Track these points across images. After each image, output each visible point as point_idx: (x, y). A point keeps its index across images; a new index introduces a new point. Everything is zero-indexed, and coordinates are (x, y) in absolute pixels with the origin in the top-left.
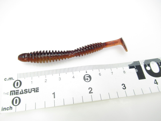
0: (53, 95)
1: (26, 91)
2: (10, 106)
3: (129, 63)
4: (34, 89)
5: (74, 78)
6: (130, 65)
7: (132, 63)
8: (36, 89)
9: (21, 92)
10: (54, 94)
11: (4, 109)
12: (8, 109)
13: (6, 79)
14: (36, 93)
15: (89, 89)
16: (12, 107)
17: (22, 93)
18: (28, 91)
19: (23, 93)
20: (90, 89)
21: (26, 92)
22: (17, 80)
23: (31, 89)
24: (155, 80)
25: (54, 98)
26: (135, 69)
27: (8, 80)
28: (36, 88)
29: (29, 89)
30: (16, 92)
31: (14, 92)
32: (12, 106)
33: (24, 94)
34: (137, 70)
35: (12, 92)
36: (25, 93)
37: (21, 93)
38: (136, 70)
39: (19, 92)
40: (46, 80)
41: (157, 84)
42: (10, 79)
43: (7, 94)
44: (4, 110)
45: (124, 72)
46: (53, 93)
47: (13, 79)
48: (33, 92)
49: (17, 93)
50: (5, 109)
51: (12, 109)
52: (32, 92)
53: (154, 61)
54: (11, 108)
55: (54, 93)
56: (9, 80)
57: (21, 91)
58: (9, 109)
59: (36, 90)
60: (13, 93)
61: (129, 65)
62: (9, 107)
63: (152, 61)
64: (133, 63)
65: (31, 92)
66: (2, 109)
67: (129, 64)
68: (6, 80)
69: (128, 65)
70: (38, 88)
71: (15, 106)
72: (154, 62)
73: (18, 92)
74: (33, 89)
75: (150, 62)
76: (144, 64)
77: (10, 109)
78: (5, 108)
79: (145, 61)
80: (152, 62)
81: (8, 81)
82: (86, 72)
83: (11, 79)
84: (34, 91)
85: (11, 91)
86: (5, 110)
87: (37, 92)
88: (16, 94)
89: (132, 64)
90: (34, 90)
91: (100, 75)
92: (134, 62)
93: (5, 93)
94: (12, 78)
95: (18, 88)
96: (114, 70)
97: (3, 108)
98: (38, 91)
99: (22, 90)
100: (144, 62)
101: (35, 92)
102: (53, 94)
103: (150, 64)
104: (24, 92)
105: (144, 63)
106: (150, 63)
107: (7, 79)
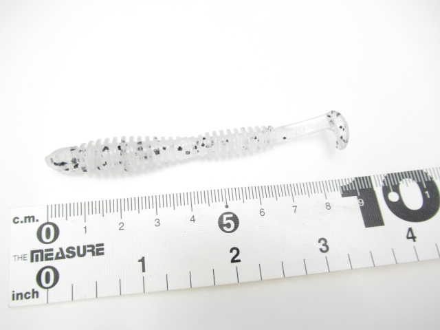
0: (141, 263)
1: (72, 252)
2: (33, 290)
3: (344, 181)
4: (92, 246)
5: (194, 220)
6: (345, 186)
7: (351, 182)
8: (96, 248)
9: (58, 254)
10: (142, 260)
11: (17, 296)
12: (29, 297)
13: (16, 220)
14: (96, 257)
15: (231, 251)
16: (37, 292)
17: (60, 255)
18: (76, 251)
19: (63, 257)
20: (235, 252)
21: (71, 255)
22: (48, 223)
23: (84, 247)
24: (410, 230)
25: (144, 271)
26: (359, 198)
27: (22, 222)
28: (98, 245)
29: (78, 248)
30: (45, 253)
31: (39, 254)
32: (37, 288)
33: (67, 259)
34: (363, 202)
35: (35, 254)
36: (68, 257)
37: (57, 258)
38: (361, 201)
39: (55, 253)
40: (122, 225)
41: (414, 241)
42: (27, 219)
43: (23, 258)
44: (17, 299)
45: (328, 206)
46: (141, 258)
47: (36, 219)
48: (89, 254)
49: (49, 257)
50: (20, 296)
51: (37, 297)
52: (87, 253)
53: (410, 177)
54: (35, 294)
55: (143, 258)
56: (25, 222)
57: (59, 251)
58: (31, 295)
59: (98, 250)
60: (37, 256)
61: (342, 187)
62: (31, 292)
63: (406, 177)
64: (354, 181)
65: (84, 255)
66: (13, 295)
67: (342, 185)
68: (18, 222)
69: (338, 186)
70: (102, 245)
71: (46, 290)
72: (411, 180)
73: (52, 254)
74: (88, 246)
75: (400, 180)
76: (382, 184)
77: (33, 297)
78: (21, 294)
79: (386, 177)
80: (404, 180)
81: (24, 224)
82: (227, 207)
83: (32, 219)
84: (91, 253)
85: (33, 252)
86: (22, 298)
87: (98, 254)
88: (47, 259)
89: (351, 184)
90: (90, 248)
91: (262, 214)
92: (356, 178)
93: (17, 257)
94: (33, 217)
95: (50, 243)
96: (300, 200)
97: (15, 293)
98: (103, 254)
99: (61, 249)
100: (383, 178)
101: (93, 255)
102: (139, 261)
103: (399, 184)
104: (66, 253)
105: (384, 182)
106: (401, 182)
107: (20, 220)
